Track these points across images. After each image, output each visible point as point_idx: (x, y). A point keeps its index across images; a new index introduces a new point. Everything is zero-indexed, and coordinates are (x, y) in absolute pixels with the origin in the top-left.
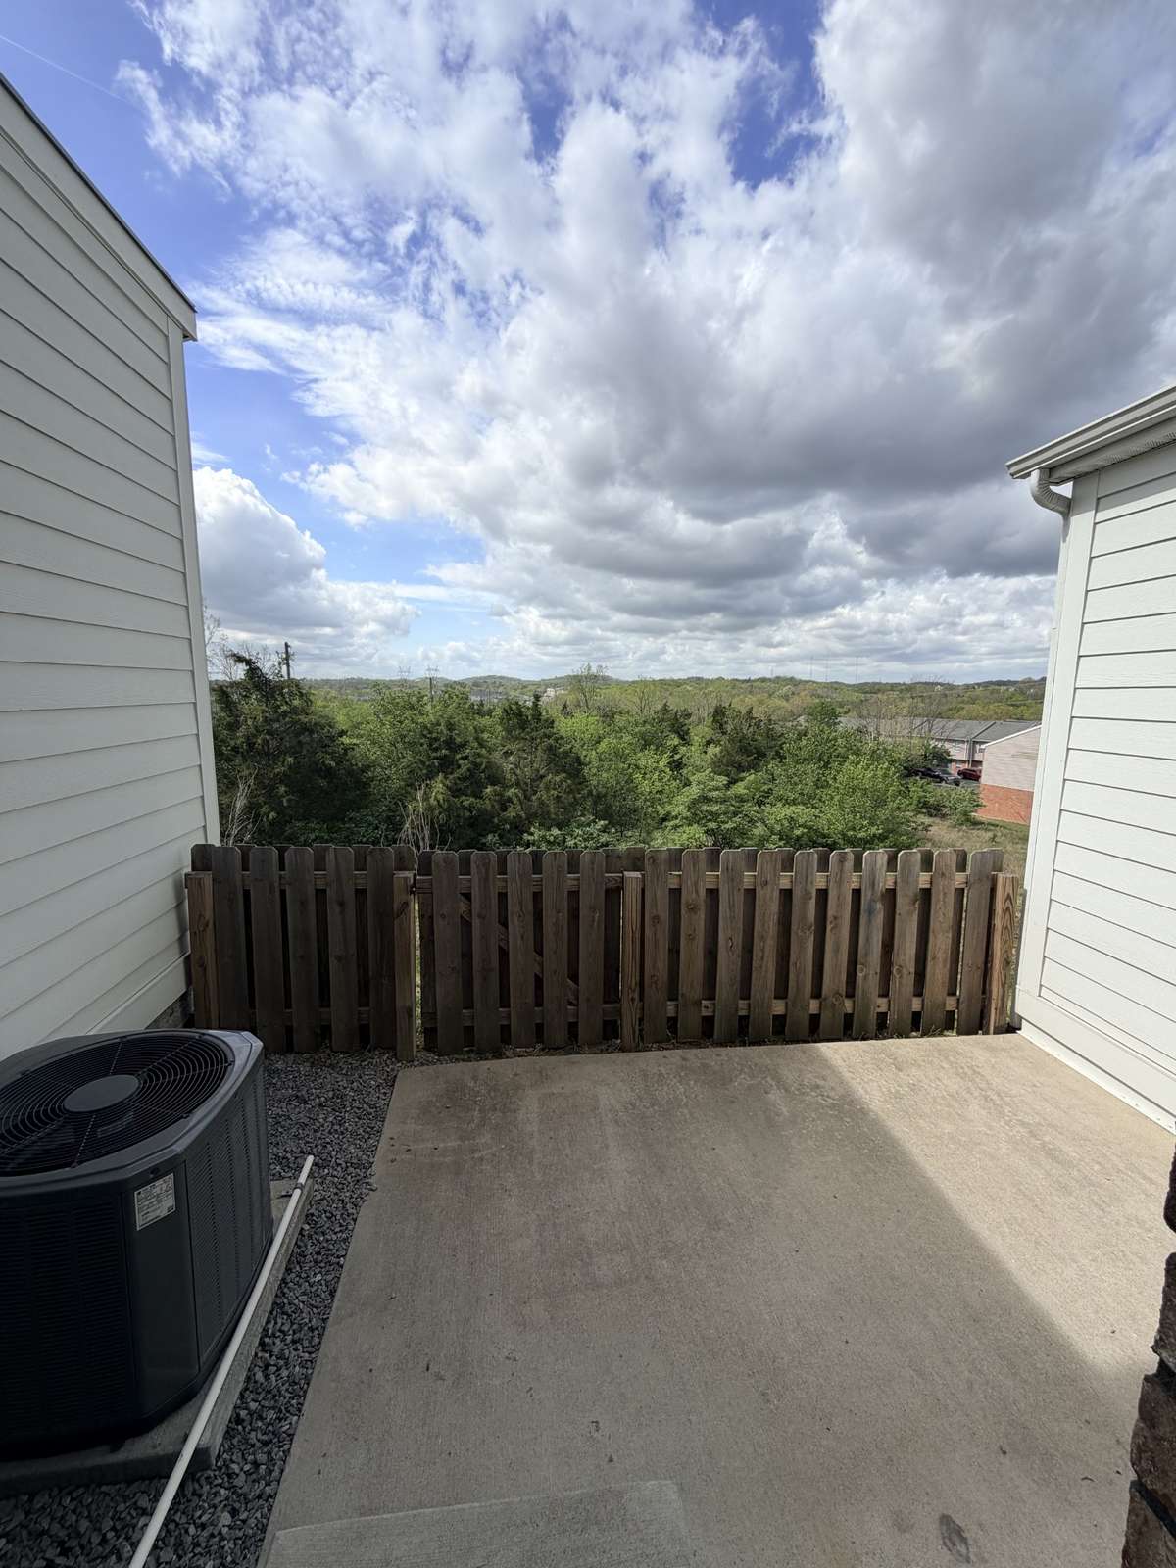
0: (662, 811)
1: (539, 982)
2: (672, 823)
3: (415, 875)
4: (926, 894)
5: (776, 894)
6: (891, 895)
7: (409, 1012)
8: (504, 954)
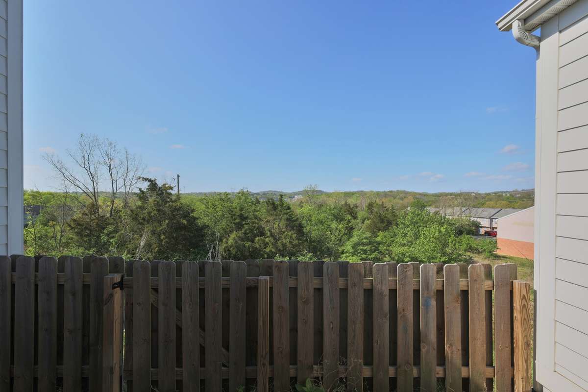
0: (341, 249)
1: (202, 349)
2: (345, 255)
3: (122, 277)
4: (465, 294)
5: (362, 292)
6: (440, 294)
7: (111, 370)
8: (179, 329)
